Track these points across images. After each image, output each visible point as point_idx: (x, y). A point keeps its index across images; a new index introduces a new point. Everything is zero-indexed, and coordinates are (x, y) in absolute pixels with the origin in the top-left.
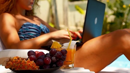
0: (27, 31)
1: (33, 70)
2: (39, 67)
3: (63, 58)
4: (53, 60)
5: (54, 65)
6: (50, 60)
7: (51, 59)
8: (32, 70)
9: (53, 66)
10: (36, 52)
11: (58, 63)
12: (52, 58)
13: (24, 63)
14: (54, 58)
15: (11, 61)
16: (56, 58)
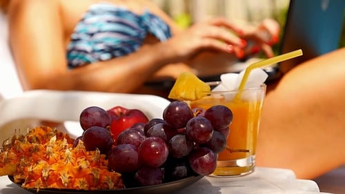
0: (99, 32)
1: (93, 189)
2: (119, 175)
3: (218, 140)
4: (176, 148)
5: (178, 168)
6: (162, 150)
7: (169, 146)
8: (89, 191)
9: (175, 172)
10: (116, 111)
11: (197, 161)
12: (173, 139)
13: (62, 158)
14: (178, 140)
15: (15, 151)
16: (189, 139)
